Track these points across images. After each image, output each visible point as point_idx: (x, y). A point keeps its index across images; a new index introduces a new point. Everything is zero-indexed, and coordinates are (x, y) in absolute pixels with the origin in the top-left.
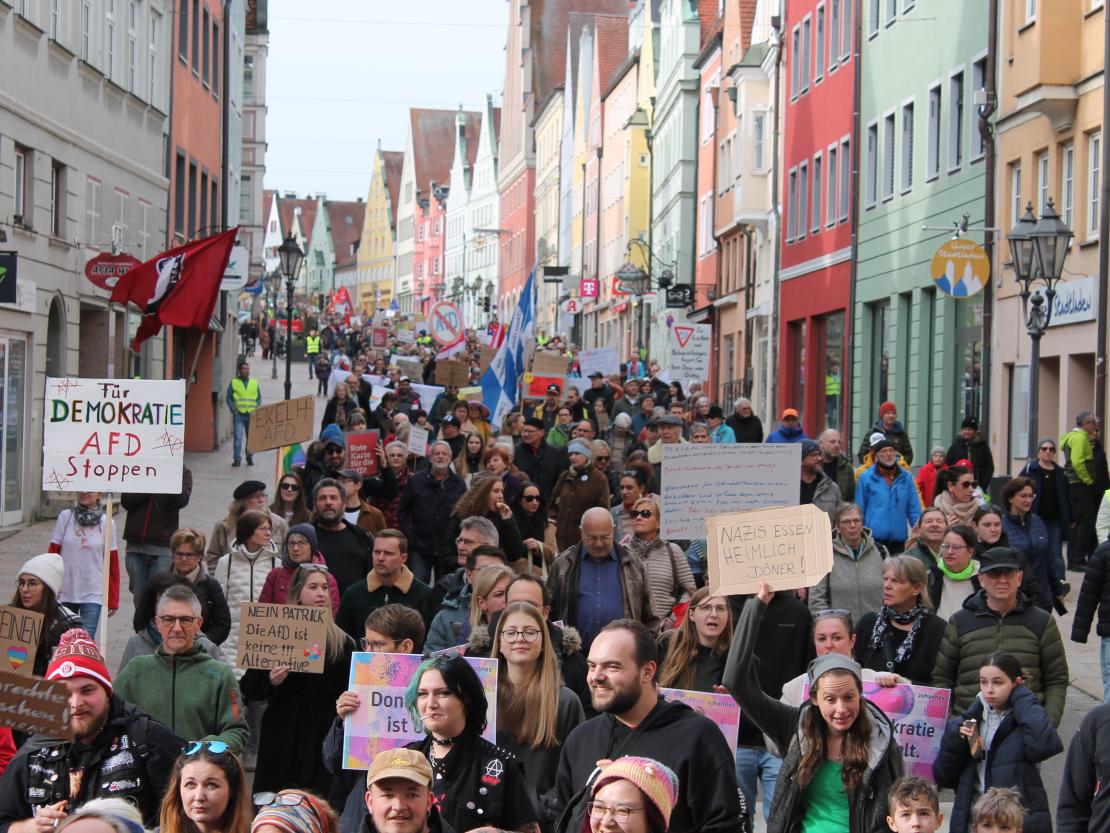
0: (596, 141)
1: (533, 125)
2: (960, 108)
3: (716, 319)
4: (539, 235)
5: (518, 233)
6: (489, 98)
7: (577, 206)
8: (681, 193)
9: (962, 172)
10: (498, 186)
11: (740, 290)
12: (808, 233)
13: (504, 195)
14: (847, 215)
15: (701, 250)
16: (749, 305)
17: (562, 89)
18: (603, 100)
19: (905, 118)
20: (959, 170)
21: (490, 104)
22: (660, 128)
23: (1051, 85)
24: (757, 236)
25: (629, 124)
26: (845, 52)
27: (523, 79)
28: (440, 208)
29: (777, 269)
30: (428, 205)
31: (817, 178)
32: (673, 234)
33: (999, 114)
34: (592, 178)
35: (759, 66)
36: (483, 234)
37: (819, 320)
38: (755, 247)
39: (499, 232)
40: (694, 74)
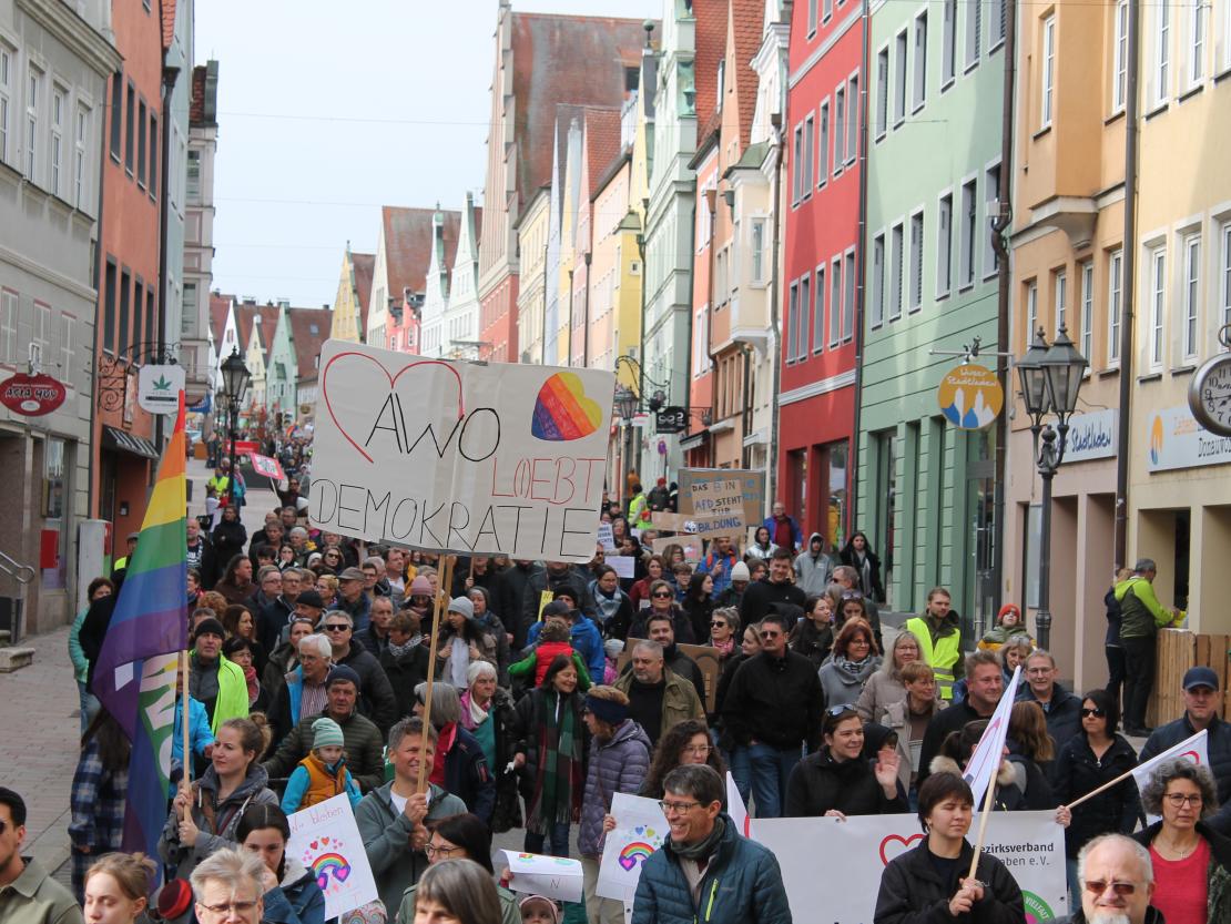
0: (585, 247)
1: (516, 227)
2: (973, 219)
3: (712, 445)
4: (522, 348)
5: (500, 346)
6: (470, 196)
7: (564, 318)
8: (674, 305)
9: (974, 290)
10: (478, 293)
11: (738, 414)
12: (810, 354)
13: (484, 304)
14: (851, 335)
15: (696, 370)
16: (746, 431)
17: (549, 188)
18: (592, 201)
19: (914, 229)
20: (971, 288)
21: (470, 202)
22: (652, 233)
23: (1068, 197)
24: (756, 355)
25: (620, 228)
26: (850, 154)
27: (506, 176)
28: (414, 317)
29: (776, 393)
30: (401, 314)
31: (820, 293)
32: (666, 351)
33: (1014, 227)
34: (579, 286)
35: (759, 168)
36: (461, 347)
37: (821, 450)
38: (754, 367)
39: (479, 345)
40: (690, 175)
